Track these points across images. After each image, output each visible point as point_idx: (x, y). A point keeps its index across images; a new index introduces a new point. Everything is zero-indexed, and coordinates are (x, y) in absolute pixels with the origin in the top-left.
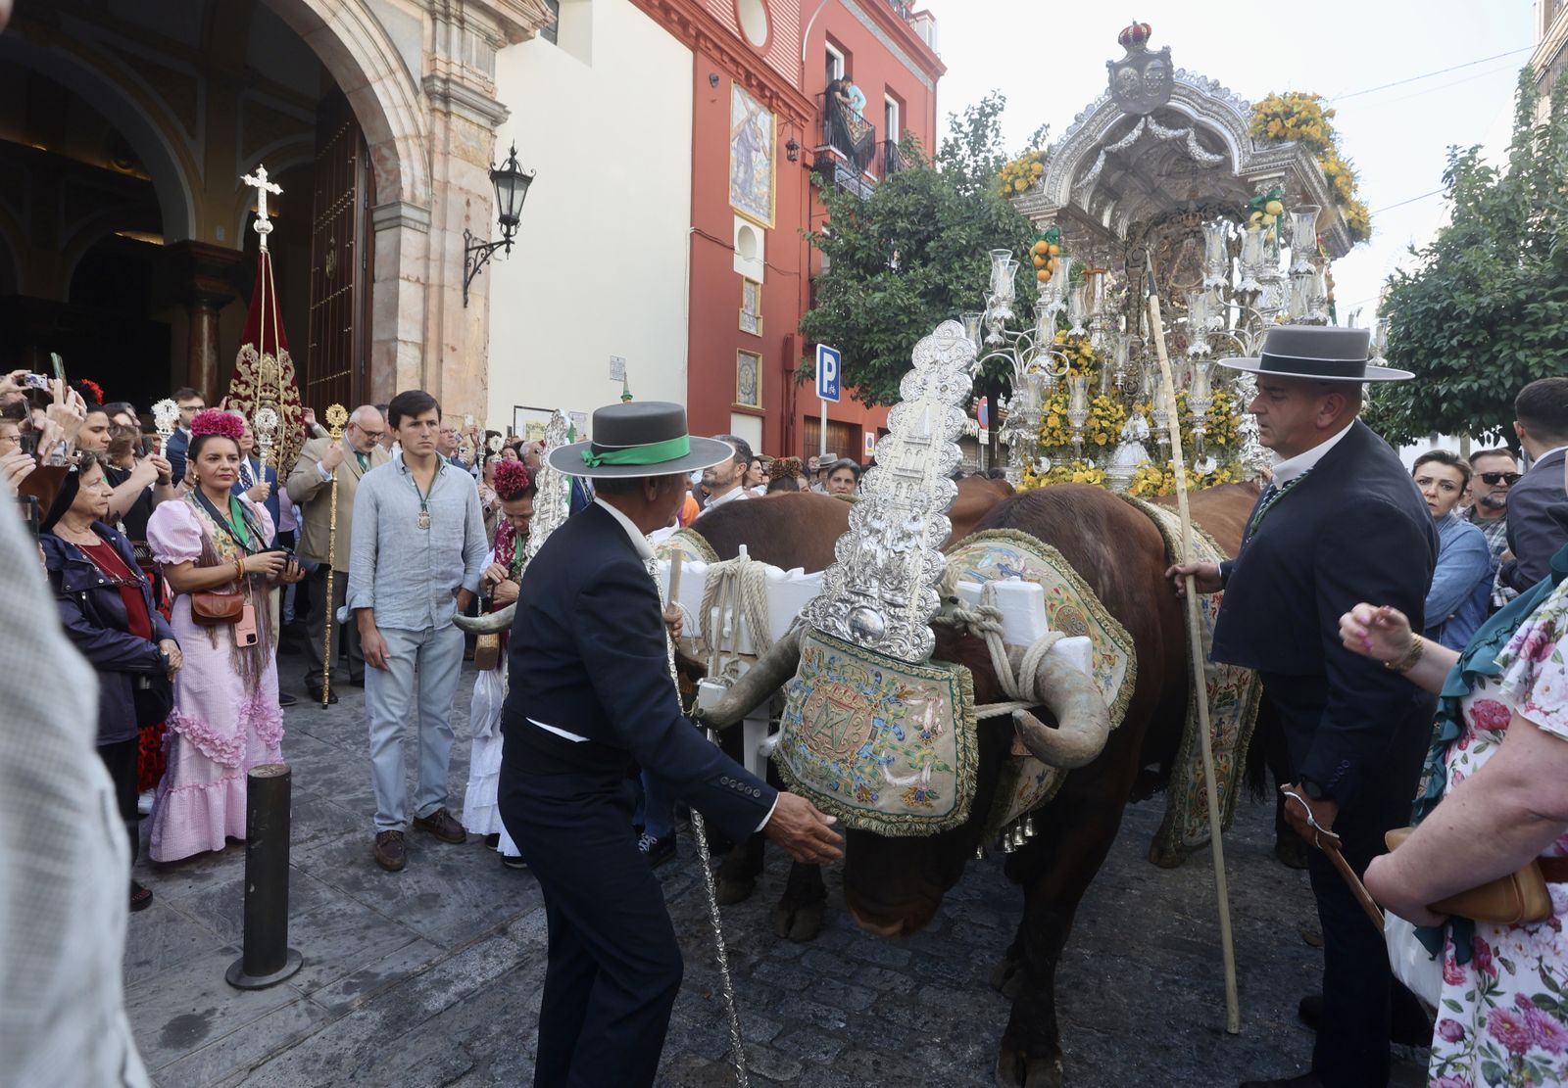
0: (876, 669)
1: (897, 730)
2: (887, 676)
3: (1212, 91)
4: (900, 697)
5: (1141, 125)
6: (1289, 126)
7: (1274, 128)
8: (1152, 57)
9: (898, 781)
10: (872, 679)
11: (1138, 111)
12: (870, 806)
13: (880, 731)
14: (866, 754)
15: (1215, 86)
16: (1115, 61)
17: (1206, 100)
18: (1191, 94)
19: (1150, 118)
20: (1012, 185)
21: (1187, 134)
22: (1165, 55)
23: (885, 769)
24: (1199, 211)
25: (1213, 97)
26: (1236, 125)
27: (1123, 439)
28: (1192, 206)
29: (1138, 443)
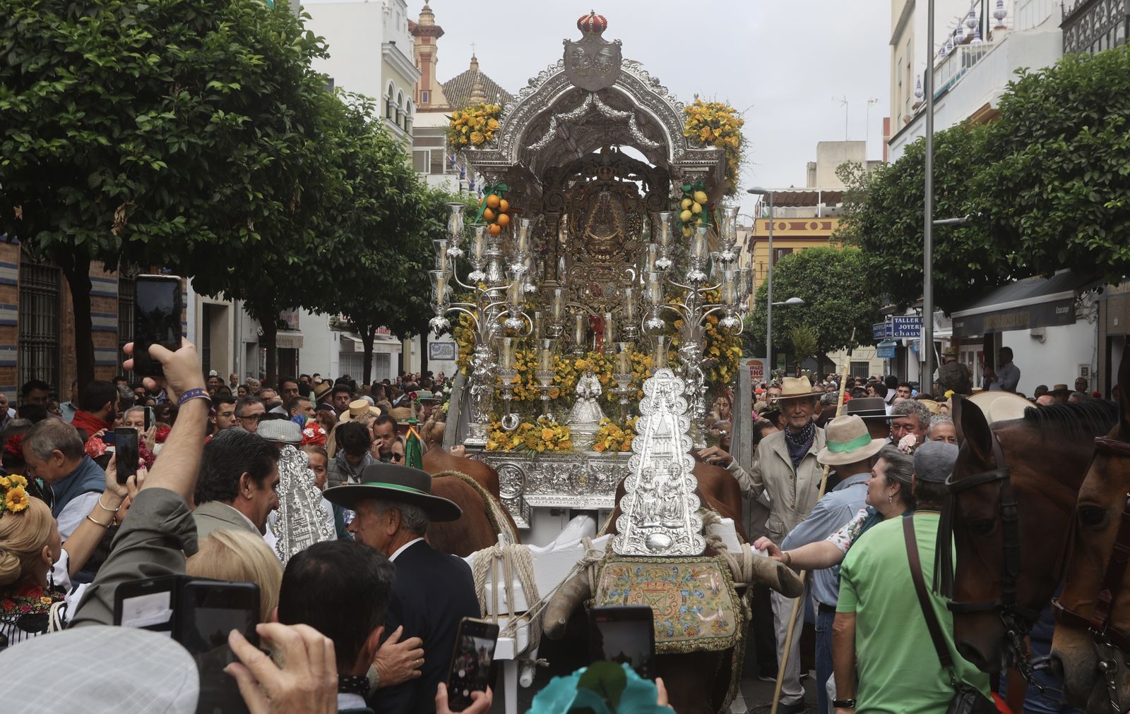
0: (673, 566)
1: (698, 593)
2: (681, 568)
3: (653, 86)
4: (694, 576)
5: (589, 99)
6: (717, 134)
7: (705, 133)
8: (606, 44)
9: (708, 619)
10: (671, 573)
11: (588, 88)
12: (696, 637)
13: (687, 597)
14: (684, 610)
15: (656, 83)
16: (572, 41)
17: (648, 94)
18: (633, 83)
19: (595, 96)
20: (468, 138)
21: (629, 117)
23: (699, 615)
24: (612, 165)
25: (653, 94)
26: (671, 120)
28: (606, 160)
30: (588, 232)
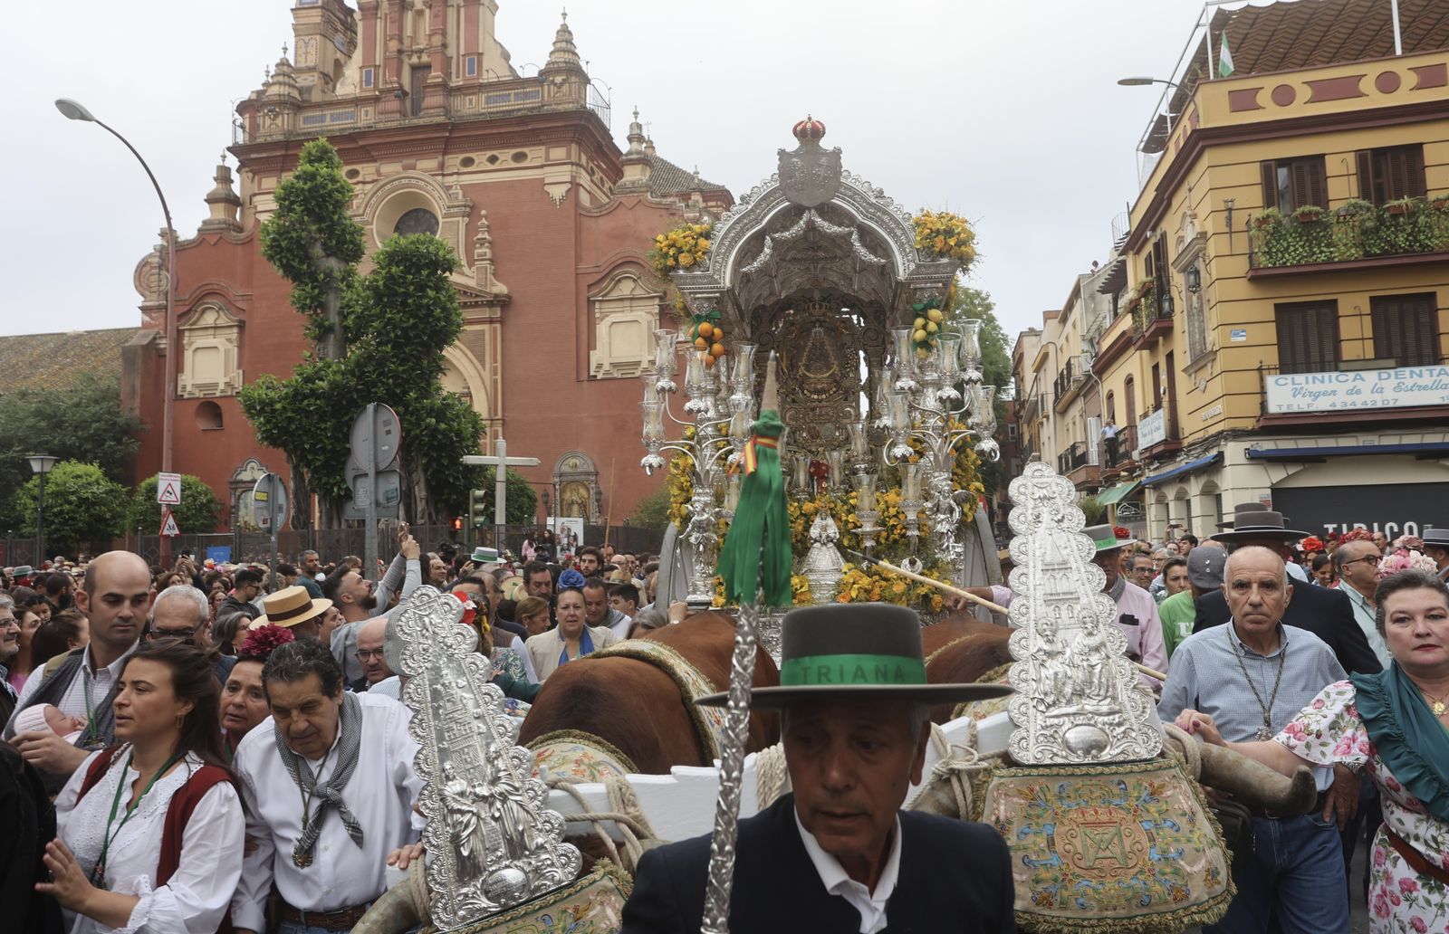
0: (1116, 778)
1: (1169, 823)
2: (1130, 781)
3: (876, 197)
4: (1155, 794)
5: (805, 216)
6: (952, 243)
7: (939, 243)
8: (825, 153)
9: (1196, 868)
10: (1116, 790)
11: (805, 203)
12: (1185, 904)
13: (1153, 831)
14: (1157, 857)
15: (880, 194)
16: (788, 150)
17: (872, 205)
18: (854, 194)
19: (813, 211)
20: (676, 260)
21: (851, 233)
22: (837, 153)
23: (1182, 863)
24: (824, 301)
25: (879, 208)
26: (899, 232)
27: (816, 541)
28: (817, 295)
29: (831, 545)
30: (802, 370)
